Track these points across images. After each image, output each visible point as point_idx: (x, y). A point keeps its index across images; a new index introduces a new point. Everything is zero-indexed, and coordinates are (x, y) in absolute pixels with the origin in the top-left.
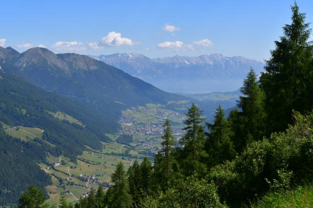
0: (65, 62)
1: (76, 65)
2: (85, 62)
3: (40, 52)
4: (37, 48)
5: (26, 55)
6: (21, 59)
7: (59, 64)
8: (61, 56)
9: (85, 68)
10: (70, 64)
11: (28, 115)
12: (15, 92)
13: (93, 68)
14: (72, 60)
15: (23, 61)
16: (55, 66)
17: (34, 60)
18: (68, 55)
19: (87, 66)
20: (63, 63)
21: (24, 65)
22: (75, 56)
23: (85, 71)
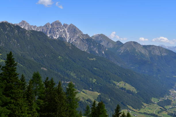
0: (147, 50)
1: (153, 52)
2: (159, 50)
3: (133, 44)
4: (131, 42)
5: (124, 46)
6: (121, 48)
7: (143, 51)
8: (145, 47)
9: (159, 54)
10: (150, 52)
11: (96, 83)
12: (97, 68)
13: (164, 54)
14: (151, 49)
15: (122, 49)
16: (140, 52)
17: (128, 49)
18: (149, 46)
19: (160, 53)
20: (145, 51)
21: (122, 52)
22: (154, 47)
23: (158, 56)
